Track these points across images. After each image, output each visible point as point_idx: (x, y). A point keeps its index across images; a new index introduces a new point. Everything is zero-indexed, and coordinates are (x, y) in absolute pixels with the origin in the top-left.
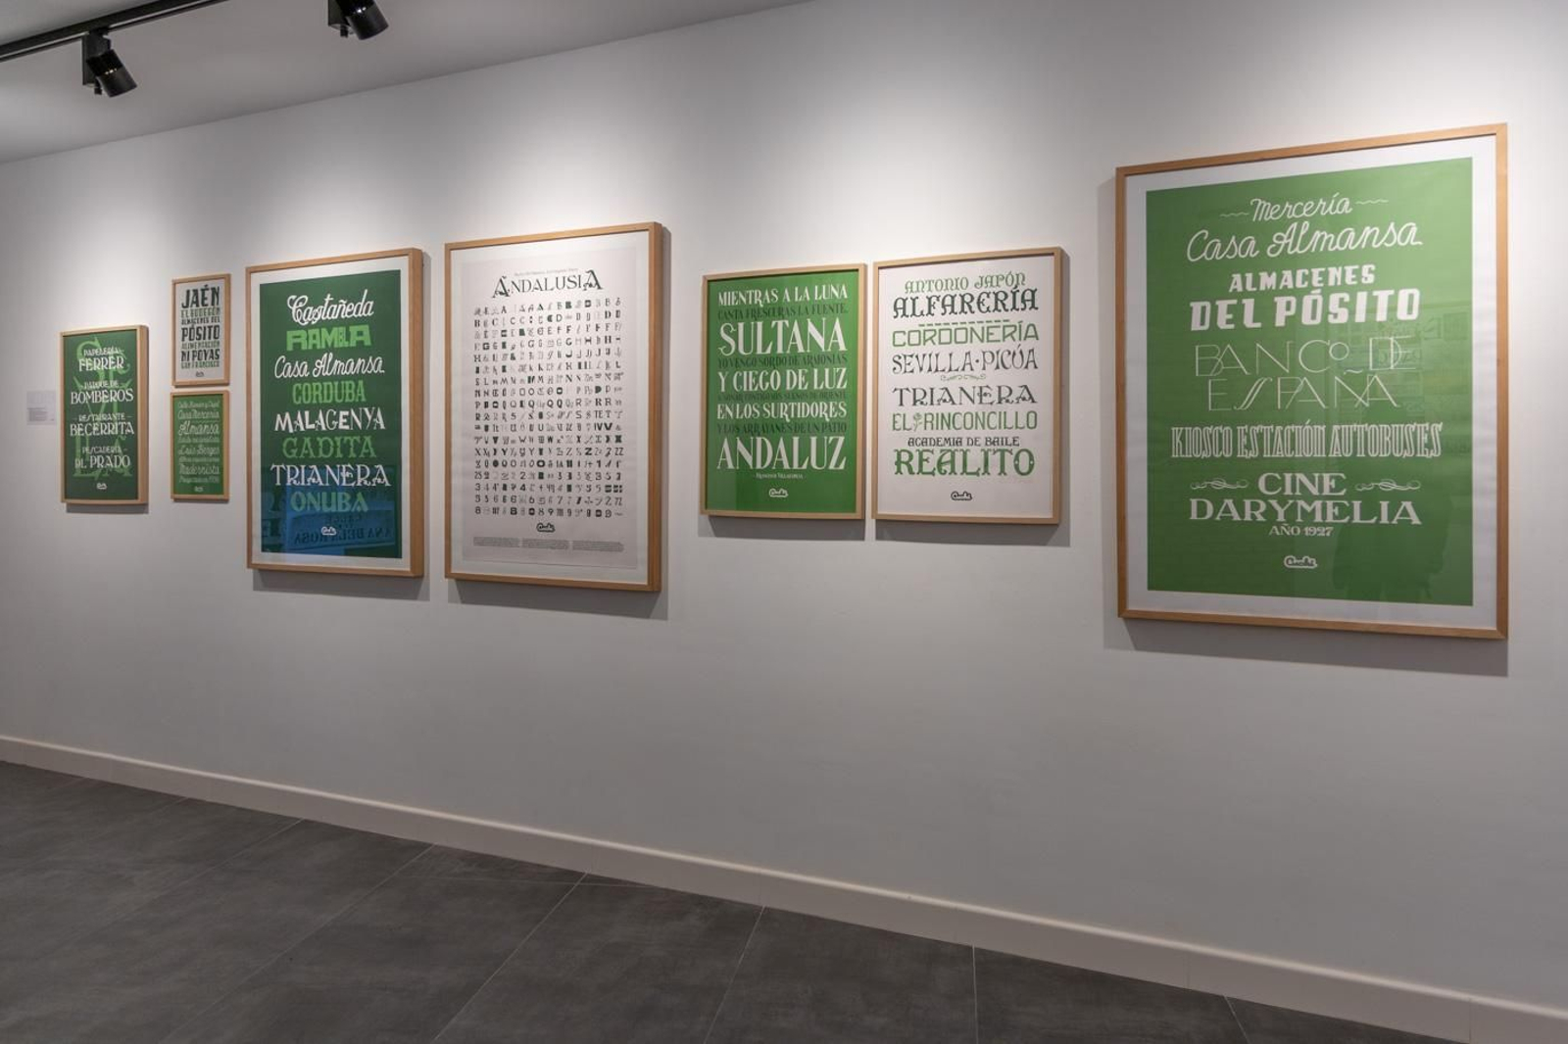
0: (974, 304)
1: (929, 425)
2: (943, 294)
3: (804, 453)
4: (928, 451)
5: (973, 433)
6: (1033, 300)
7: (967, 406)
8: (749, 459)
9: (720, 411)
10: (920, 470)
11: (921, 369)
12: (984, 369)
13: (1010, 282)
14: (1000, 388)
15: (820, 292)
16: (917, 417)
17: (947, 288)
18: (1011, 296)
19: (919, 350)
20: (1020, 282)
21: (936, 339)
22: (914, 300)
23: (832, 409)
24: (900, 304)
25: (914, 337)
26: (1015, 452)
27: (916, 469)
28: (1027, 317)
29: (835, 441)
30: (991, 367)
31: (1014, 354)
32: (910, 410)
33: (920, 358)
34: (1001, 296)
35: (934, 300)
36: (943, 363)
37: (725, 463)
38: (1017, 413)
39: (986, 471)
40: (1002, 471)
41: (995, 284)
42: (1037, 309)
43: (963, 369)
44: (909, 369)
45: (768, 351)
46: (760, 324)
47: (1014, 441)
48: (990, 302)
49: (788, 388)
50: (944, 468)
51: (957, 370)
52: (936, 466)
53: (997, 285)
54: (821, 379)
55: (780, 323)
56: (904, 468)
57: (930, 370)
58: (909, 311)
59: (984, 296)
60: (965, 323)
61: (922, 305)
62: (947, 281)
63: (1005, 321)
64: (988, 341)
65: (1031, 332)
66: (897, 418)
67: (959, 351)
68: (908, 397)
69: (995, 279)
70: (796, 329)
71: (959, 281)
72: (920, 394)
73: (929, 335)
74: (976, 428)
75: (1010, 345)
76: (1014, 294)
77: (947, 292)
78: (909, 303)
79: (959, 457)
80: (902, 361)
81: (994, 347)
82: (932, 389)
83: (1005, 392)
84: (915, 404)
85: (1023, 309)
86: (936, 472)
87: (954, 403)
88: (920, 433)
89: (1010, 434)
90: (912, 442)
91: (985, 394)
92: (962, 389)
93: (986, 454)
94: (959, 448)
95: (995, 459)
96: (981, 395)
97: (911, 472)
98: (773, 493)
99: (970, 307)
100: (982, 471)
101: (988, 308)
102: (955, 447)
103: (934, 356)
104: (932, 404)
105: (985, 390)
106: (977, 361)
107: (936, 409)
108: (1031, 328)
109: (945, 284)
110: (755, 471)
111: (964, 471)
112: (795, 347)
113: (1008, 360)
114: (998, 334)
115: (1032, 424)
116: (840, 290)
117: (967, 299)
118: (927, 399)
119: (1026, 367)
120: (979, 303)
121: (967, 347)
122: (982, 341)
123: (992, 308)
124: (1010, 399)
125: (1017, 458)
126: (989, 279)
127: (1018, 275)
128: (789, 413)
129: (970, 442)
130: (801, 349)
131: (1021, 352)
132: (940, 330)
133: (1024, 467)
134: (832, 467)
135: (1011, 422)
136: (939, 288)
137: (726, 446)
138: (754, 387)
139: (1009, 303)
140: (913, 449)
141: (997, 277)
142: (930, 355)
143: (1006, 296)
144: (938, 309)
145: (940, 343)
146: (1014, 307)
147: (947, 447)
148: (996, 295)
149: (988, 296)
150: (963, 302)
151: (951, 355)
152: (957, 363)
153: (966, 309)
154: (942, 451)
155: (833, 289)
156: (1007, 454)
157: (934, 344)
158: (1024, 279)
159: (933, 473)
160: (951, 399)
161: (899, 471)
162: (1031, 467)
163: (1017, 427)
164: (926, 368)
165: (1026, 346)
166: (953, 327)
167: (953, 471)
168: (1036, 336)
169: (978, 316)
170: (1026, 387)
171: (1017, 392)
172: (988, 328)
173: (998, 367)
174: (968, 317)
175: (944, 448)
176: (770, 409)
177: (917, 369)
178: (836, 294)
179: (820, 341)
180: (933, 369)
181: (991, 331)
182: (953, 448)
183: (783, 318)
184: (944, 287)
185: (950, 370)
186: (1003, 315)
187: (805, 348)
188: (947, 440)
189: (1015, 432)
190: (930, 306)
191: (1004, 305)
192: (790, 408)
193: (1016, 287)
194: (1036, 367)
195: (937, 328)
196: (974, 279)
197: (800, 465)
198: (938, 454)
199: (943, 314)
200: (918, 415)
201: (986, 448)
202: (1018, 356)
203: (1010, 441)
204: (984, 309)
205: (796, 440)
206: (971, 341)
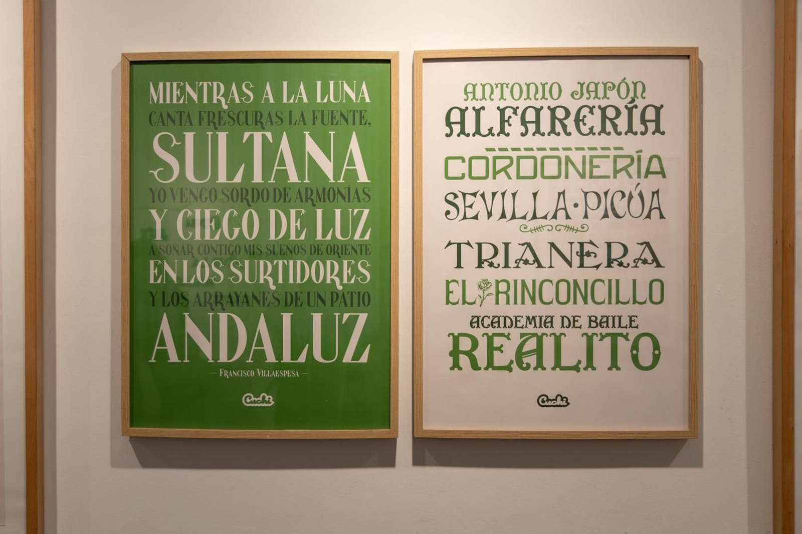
0: (570, 123)
1: (502, 297)
2: (522, 104)
3: (301, 338)
4: (502, 335)
5: (570, 310)
6: (657, 121)
7: (561, 270)
8: (206, 348)
9: (153, 271)
10: (490, 364)
11: (490, 215)
12: (586, 217)
13: (623, 94)
14: (609, 245)
15: (325, 92)
16: (484, 285)
17: (528, 97)
18: (624, 113)
19: (487, 186)
20: (639, 94)
21: (512, 171)
22: (478, 112)
23: (346, 272)
24: (455, 116)
25: (479, 168)
26: (632, 338)
27: (482, 362)
28: (649, 144)
29: (353, 321)
30: (596, 215)
31: (631, 197)
32: (471, 274)
33: (488, 197)
34: (611, 113)
35: (509, 112)
36: (524, 206)
37: (163, 354)
38: (634, 281)
39: (590, 365)
40: (614, 365)
41: (601, 94)
42: (663, 133)
43: (555, 217)
44: (470, 213)
45: (238, 178)
46: (222, 137)
47: (631, 321)
48: (594, 120)
49: (272, 237)
50: (526, 360)
51: (545, 217)
52: (514, 359)
53: (605, 96)
54: (328, 224)
55: (258, 136)
56: (464, 360)
57: (503, 216)
58: (470, 127)
59: (585, 111)
60: (557, 149)
61: (491, 119)
62: (528, 86)
63: (616, 149)
64: (591, 177)
65: (655, 166)
66: (452, 286)
67: (548, 191)
68: (470, 256)
69: (601, 88)
70: (285, 146)
71: (547, 87)
72: (487, 252)
73: (501, 164)
74: (575, 303)
75: (624, 183)
76: (630, 111)
77: (529, 103)
78: (470, 116)
79: (549, 344)
80: (459, 201)
81: (600, 186)
82: (506, 245)
83: (617, 252)
84: (480, 266)
85: (643, 134)
86: (514, 366)
87: (540, 266)
88: (489, 309)
89: (624, 311)
90: (476, 322)
91: (588, 254)
92: (552, 245)
93: (590, 339)
94: (549, 331)
95: (602, 349)
96: (582, 255)
97: (475, 366)
98: (249, 400)
99: (564, 127)
100: (584, 364)
101: (591, 129)
102: (544, 330)
103: (508, 196)
104: (507, 266)
105: (587, 248)
106: (576, 205)
107: (511, 274)
108: (655, 161)
109: (526, 90)
110: (217, 366)
111: (558, 365)
112: (284, 174)
113: (621, 206)
114: (606, 167)
115: (656, 297)
116: (358, 91)
117: (560, 113)
118: (500, 259)
119: (648, 216)
120: (577, 121)
121: (560, 185)
122: (583, 176)
123: (597, 129)
124: (625, 261)
125: (635, 346)
126: (592, 87)
127: (635, 84)
128: (274, 275)
129: (566, 323)
130: (293, 177)
131: (641, 195)
132: (519, 158)
133: (646, 358)
134: (348, 358)
135: (626, 293)
136: (517, 96)
137: (165, 327)
138: (213, 234)
139: (622, 123)
140: (478, 333)
141: (605, 85)
142: (503, 194)
143: (618, 113)
144: (515, 127)
145: (519, 177)
146: (630, 130)
147: (531, 329)
148: (603, 110)
149: (591, 112)
150: (553, 117)
151: (535, 195)
152: (546, 205)
153: (559, 128)
154: (522, 335)
155: (346, 88)
156: (620, 339)
157: (509, 178)
158: (644, 91)
159: (508, 368)
160: (536, 260)
161: (456, 365)
162: (656, 358)
163: (635, 302)
164: (497, 213)
165: (648, 185)
166: (539, 155)
167: (540, 365)
168: (662, 173)
169: (576, 139)
170: (648, 244)
171: (635, 251)
172: (592, 157)
173: (606, 216)
174: (561, 141)
175: (524, 331)
176: (242, 269)
177: (483, 215)
178: (353, 96)
179: (327, 166)
180: (509, 214)
181: (596, 161)
182: (539, 331)
183: (263, 129)
184: (525, 95)
185: (534, 217)
186: (612, 140)
187: (301, 175)
188: (530, 320)
189: (631, 309)
190: (503, 121)
191: (615, 126)
192: (275, 268)
193: (633, 101)
194: (662, 217)
195: (514, 155)
196: (570, 86)
197: (295, 354)
198: (516, 340)
199: (523, 135)
200: (486, 282)
201: (590, 332)
202: (636, 200)
203: (625, 322)
204: (585, 130)
205: (287, 318)
206: (567, 177)
